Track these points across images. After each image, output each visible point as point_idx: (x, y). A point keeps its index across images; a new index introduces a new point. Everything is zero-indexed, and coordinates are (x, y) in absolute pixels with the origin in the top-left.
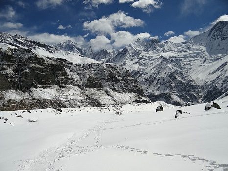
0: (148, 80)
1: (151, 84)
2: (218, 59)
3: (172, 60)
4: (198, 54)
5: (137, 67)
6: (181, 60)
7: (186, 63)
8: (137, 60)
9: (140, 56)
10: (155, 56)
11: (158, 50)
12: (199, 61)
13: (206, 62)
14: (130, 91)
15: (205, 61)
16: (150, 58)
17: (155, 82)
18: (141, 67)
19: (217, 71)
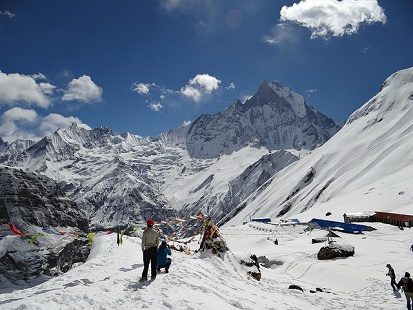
0: (93, 202)
1: (97, 208)
2: (202, 169)
3: (133, 167)
4: (175, 158)
5: (68, 177)
6: (149, 168)
7: (157, 173)
8: (70, 162)
9: (76, 155)
10: (103, 157)
11: (110, 148)
12: (175, 171)
13: (186, 173)
14: (64, 224)
15: (183, 171)
16: (95, 160)
17: (106, 204)
18: (77, 176)
19: (200, 187)
